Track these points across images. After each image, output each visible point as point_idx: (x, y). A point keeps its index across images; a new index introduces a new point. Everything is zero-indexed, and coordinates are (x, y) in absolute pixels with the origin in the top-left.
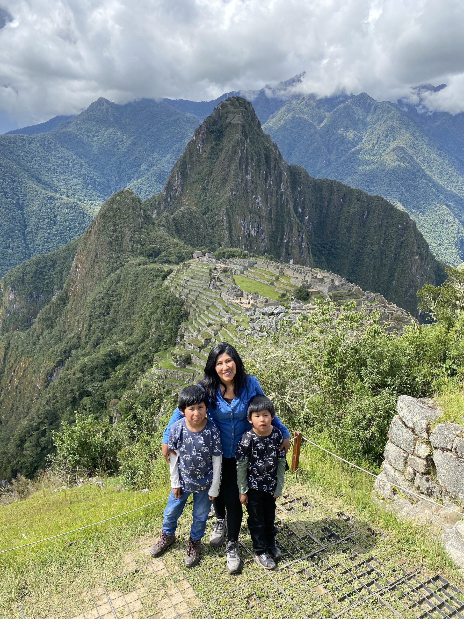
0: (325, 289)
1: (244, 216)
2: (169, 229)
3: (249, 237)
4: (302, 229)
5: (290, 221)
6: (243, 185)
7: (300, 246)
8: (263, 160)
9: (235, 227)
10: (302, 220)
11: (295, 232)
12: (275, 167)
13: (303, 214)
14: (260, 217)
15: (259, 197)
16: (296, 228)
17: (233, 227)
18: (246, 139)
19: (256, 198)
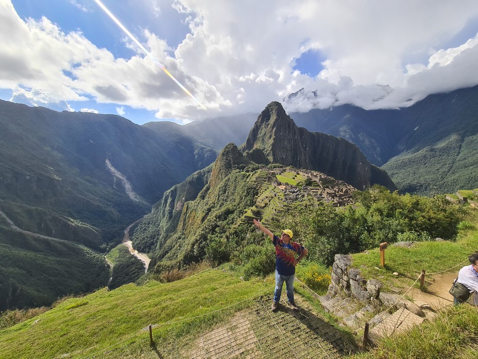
0: (317, 180)
1: (280, 150)
3: (282, 158)
4: (306, 154)
5: (300, 151)
6: (279, 137)
7: (305, 161)
10: (305, 150)
11: (303, 155)
12: (292, 128)
13: (306, 147)
14: (287, 150)
16: (303, 153)
17: (275, 155)
19: (285, 142)
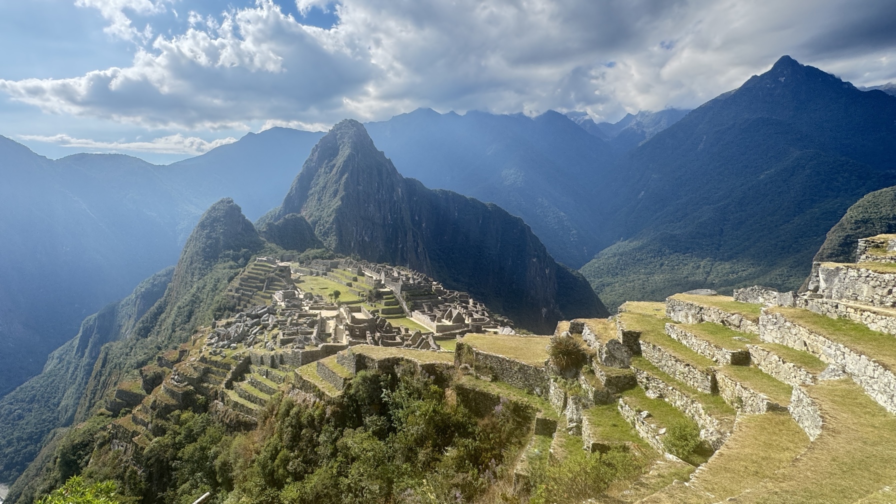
0: (397, 289)
3: (362, 242)
4: (417, 234)
5: (404, 227)
6: (355, 195)
7: (416, 251)
9: (346, 233)
11: (410, 238)
12: (387, 178)
14: (373, 224)
15: (372, 205)
16: (410, 234)
18: (358, 155)
19: (368, 206)
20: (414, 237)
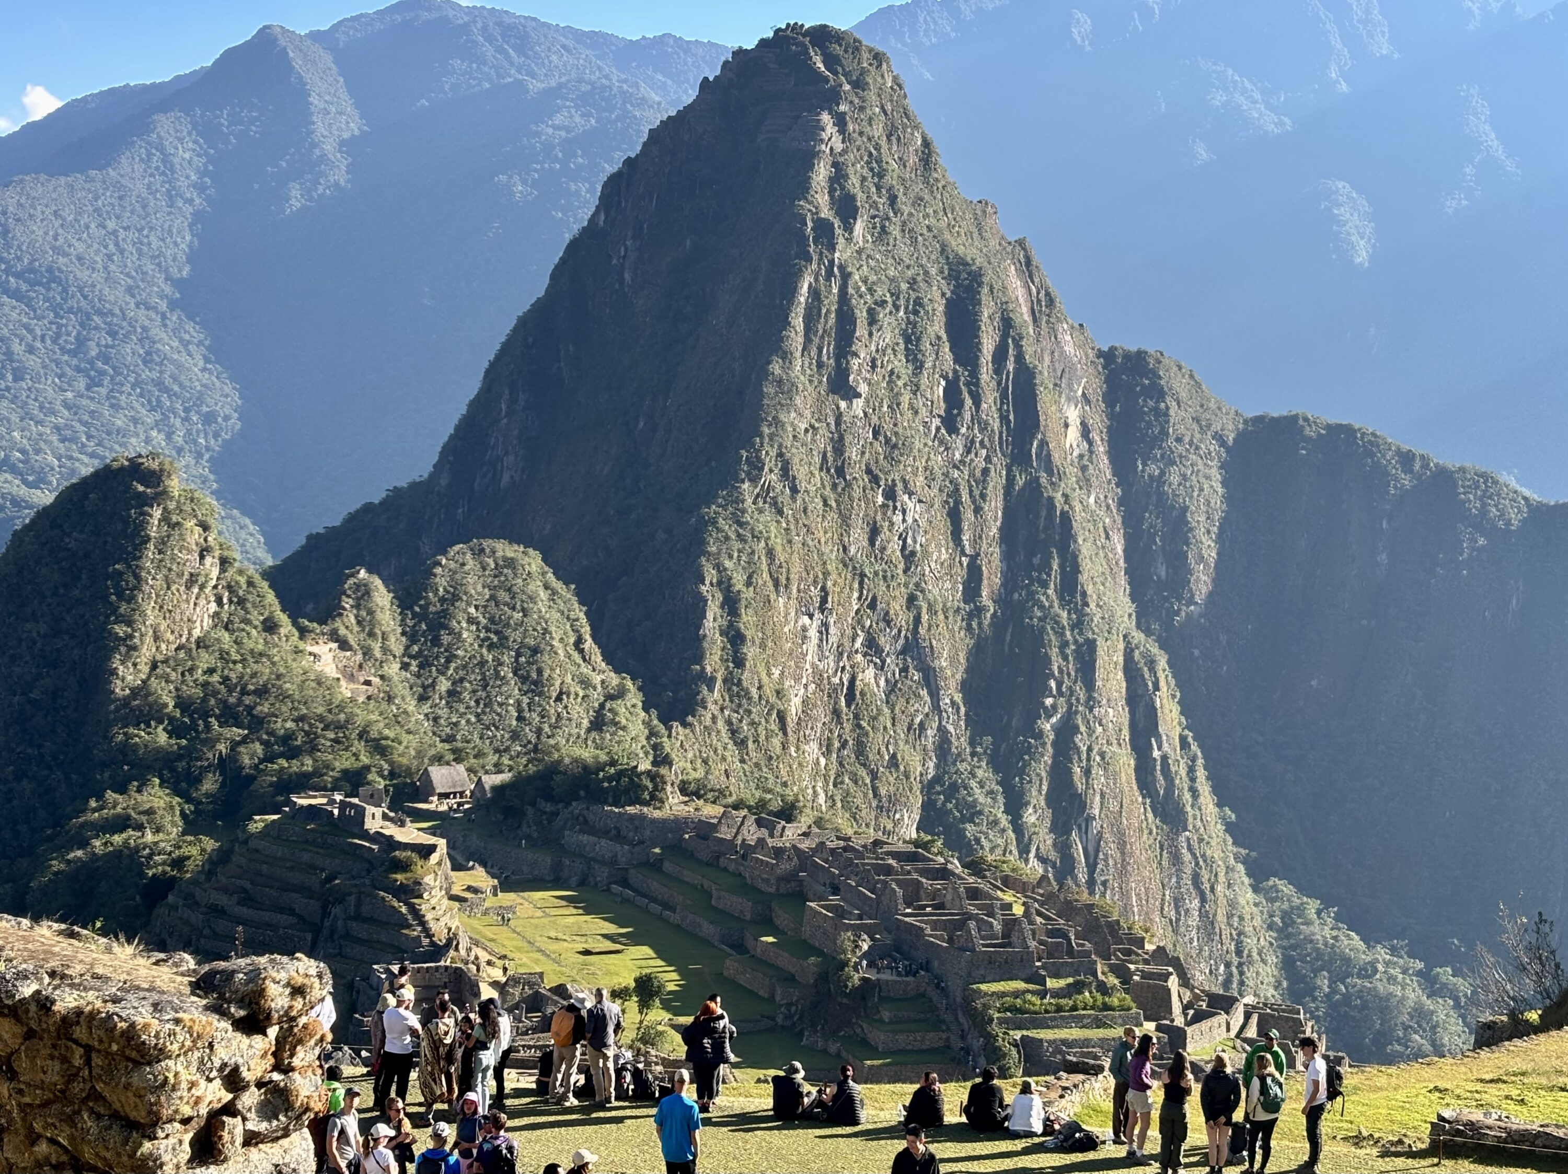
1: (815, 592)
2: (367, 653)
3: (850, 697)
4: (1151, 664)
5: (1079, 625)
6: (822, 442)
8: (936, 327)
9: (763, 646)
12: (1000, 356)
14: (911, 600)
15: (910, 501)
17: (750, 651)
18: (848, 228)
19: (890, 508)
20: (1131, 671)
